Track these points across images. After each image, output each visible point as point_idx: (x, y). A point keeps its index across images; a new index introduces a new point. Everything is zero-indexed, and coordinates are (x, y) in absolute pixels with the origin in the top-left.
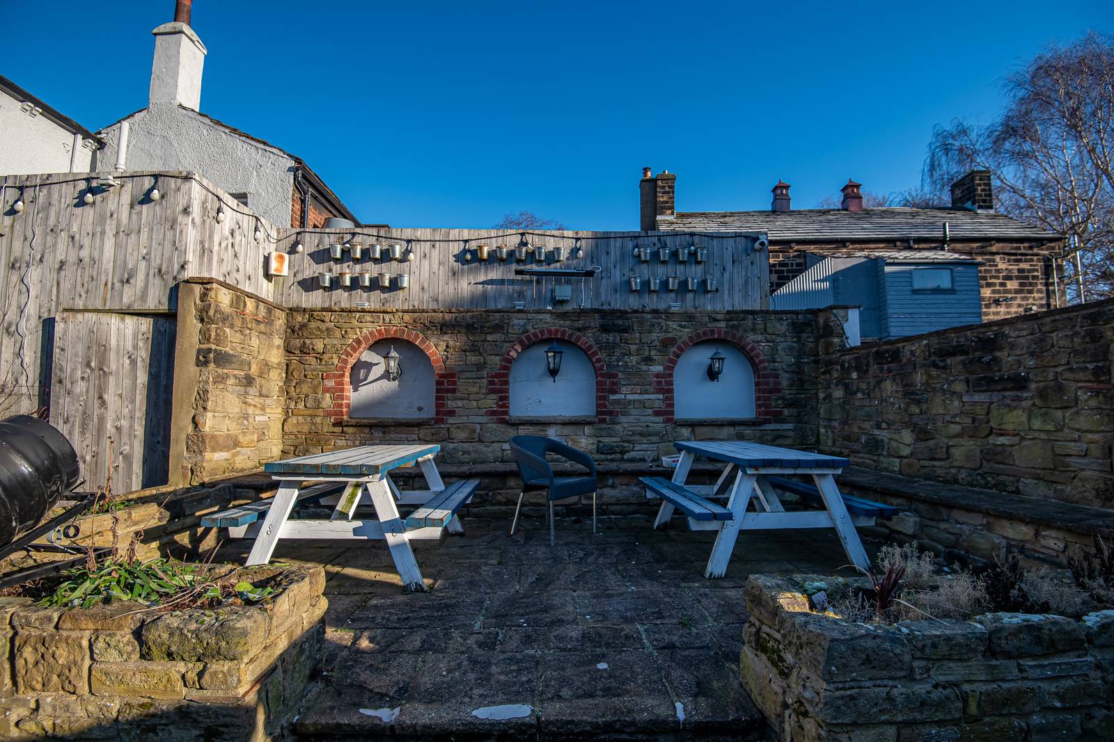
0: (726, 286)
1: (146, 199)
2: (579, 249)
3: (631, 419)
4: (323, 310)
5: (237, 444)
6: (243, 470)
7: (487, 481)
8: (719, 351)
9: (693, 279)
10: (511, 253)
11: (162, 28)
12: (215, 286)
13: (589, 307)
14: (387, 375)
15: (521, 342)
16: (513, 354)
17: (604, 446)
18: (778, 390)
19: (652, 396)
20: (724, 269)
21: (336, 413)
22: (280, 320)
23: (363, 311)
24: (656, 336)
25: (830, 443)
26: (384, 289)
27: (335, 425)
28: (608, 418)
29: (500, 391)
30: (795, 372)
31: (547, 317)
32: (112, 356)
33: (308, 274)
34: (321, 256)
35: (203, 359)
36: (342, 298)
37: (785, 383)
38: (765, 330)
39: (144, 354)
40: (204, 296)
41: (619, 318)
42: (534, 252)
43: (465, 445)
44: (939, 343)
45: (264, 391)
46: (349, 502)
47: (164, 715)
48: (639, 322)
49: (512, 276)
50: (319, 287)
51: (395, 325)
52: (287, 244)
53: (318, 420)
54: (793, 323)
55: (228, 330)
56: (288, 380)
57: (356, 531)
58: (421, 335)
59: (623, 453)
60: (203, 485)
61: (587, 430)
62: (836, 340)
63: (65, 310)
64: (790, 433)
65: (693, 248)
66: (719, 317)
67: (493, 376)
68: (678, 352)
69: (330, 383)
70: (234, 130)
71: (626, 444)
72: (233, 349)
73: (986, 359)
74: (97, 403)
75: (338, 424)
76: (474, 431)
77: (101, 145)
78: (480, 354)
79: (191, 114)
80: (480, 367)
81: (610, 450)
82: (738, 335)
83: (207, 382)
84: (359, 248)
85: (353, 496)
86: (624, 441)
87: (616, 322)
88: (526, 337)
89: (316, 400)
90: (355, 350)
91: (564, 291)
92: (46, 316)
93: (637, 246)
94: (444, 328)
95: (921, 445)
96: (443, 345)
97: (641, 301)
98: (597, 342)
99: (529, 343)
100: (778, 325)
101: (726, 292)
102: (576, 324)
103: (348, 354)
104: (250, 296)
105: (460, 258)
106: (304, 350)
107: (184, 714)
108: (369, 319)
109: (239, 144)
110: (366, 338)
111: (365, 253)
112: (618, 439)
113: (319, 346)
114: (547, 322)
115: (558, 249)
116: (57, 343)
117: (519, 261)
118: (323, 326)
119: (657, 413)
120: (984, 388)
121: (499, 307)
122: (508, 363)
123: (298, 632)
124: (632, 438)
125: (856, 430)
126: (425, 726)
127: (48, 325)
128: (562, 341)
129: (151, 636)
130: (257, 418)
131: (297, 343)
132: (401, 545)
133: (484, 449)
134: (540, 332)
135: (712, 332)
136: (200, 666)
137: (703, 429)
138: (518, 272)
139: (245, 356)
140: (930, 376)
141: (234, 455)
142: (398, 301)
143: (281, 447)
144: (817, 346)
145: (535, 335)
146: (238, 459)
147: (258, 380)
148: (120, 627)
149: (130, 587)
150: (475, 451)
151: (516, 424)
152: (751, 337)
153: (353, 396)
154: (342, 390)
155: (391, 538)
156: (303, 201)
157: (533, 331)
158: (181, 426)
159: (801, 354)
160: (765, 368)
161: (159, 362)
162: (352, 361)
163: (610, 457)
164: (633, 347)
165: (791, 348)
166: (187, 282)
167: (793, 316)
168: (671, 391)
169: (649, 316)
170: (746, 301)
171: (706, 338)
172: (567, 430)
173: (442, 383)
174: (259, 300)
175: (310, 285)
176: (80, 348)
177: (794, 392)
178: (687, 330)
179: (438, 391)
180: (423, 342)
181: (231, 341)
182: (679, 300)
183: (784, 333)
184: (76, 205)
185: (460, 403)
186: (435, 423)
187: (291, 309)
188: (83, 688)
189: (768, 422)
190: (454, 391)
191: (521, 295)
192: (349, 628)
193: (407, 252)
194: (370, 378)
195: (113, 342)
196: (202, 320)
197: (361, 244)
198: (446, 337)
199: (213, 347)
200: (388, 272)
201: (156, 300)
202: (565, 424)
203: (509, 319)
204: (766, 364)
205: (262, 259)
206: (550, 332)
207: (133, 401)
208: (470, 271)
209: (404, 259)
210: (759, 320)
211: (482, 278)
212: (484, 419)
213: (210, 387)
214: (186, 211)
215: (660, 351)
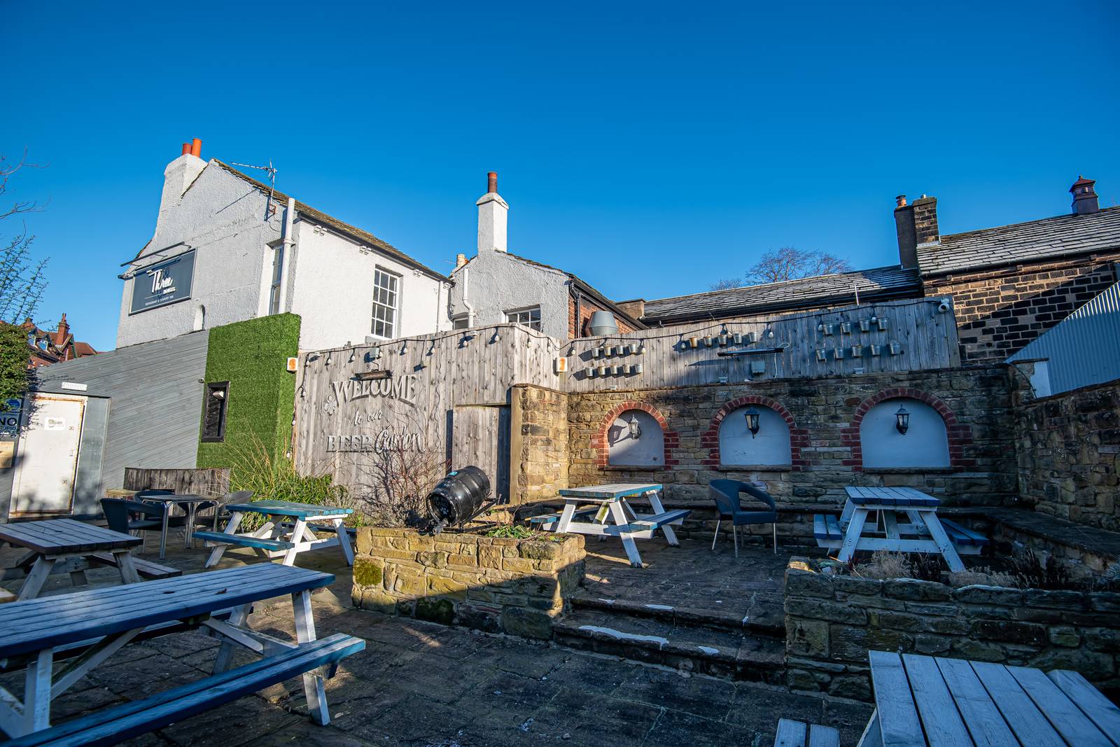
0: (911, 348)
1: (493, 341)
2: (770, 331)
3: (823, 468)
4: (589, 392)
5: (543, 481)
6: (547, 497)
7: (701, 512)
8: (904, 407)
9: (875, 346)
10: (715, 341)
11: (481, 200)
12: (529, 388)
13: (782, 377)
14: (630, 435)
15: (725, 408)
16: (720, 417)
17: (799, 490)
18: (970, 441)
19: (840, 449)
20: (908, 333)
21: (600, 462)
22: (564, 401)
23: (614, 392)
24: (841, 397)
25: (1025, 491)
26: (627, 375)
27: (599, 470)
28: (801, 467)
29: (711, 446)
30: (987, 424)
31: (745, 388)
32: (480, 430)
33: (578, 369)
34: (587, 356)
35: (525, 430)
36: (599, 382)
37: (976, 435)
38: (951, 386)
39: (495, 429)
40: (524, 394)
41: (806, 384)
42: (732, 337)
43: (688, 486)
44: (1080, 400)
45: (557, 448)
46: (602, 515)
47: (526, 578)
48: (824, 387)
49: (716, 357)
50: (586, 377)
51: (635, 399)
52: (566, 350)
53: (589, 466)
54: (981, 378)
55: (536, 412)
56: (570, 440)
57: (605, 530)
58: (652, 406)
59: (816, 496)
60: (527, 504)
61: (783, 476)
62: (1022, 393)
63: (457, 406)
64: (986, 481)
65: (874, 318)
66: (901, 377)
67: (705, 435)
68: (863, 410)
69: (595, 442)
70: (529, 262)
71: (818, 489)
72: (540, 423)
73: (1106, 416)
74: (474, 456)
75: (601, 469)
76: (692, 476)
77: (453, 284)
78: (695, 419)
79: (502, 255)
80: (695, 428)
81: (805, 493)
82: (922, 392)
83: (527, 444)
84: (609, 349)
85: (604, 512)
86: (816, 486)
87: (803, 388)
88: (729, 404)
89: (587, 453)
90: (610, 419)
91: (759, 366)
92: (448, 409)
93: (821, 323)
94: (667, 400)
95: (1080, 492)
96: (667, 413)
97: (829, 368)
98: (787, 404)
99: (732, 409)
100: (964, 381)
101: (912, 354)
102: (769, 392)
103: (606, 422)
104: (547, 389)
105: (677, 348)
106: (579, 420)
107: (533, 579)
108: (617, 397)
109: (533, 270)
110: (616, 410)
111: (614, 351)
112: (811, 485)
113: (588, 417)
114: (745, 391)
115: (751, 334)
116: (455, 424)
117: (722, 346)
118: (590, 404)
119: (846, 463)
120: (1108, 441)
121: (709, 381)
122: (716, 425)
123: (573, 560)
124: (823, 484)
125: (1041, 478)
126: (624, 606)
127: (450, 414)
128: (757, 406)
129: (524, 548)
130: (554, 465)
131: (574, 415)
132: (629, 540)
133: (701, 489)
134: (740, 399)
135: (896, 391)
136: (539, 561)
137: (892, 477)
138: (720, 355)
139: (546, 427)
140: (1079, 429)
141: (543, 488)
142: (636, 383)
143: (568, 484)
144: (1010, 398)
145: (736, 402)
146: (545, 490)
147: (553, 441)
148: (512, 545)
149: (513, 534)
150: (695, 491)
151: (726, 471)
152: (935, 394)
153: (610, 450)
154: (603, 446)
155: (623, 535)
156: (576, 304)
157: (734, 399)
158: (515, 471)
159: (992, 406)
160: (954, 421)
161: (503, 432)
162: (608, 426)
163: (804, 499)
164: (820, 408)
165: (980, 402)
166: (515, 386)
167: (980, 371)
168: (859, 444)
169: (834, 381)
170: (933, 360)
171: (890, 397)
172: (766, 476)
173: (668, 441)
174: (551, 391)
175: (581, 375)
176: (465, 427)
177: (988, 442)
178: (871, 391)
179: (666, 446)
180: (653, 411)
181: (539, 419)
182: (865, 364)
183: (972, 388)
184: (459, 348)
185: (682, 455)
186: (665, 470)
187: (570, 394)
188: (500, 567)
189: (961, 470)
190: (677, 446)
191: (725, 371)
192: (599, 576)
193: (641, 347)
194: (621, 438)
195: (480, 423)
196: (524, 408)
197: (611, 345)
198: (669, 407)
199: (530, 423)
200: (628, 362)
201: (500, 398)
202: (763, 471)
203: (715, 391)
204: (954, 418)
205: (552, 363)
206: (747, 399)
207: (491, 456)
208: (686, 355)
209: (639, 353)
210: (944, 377)
211: (694, 361)
212: (700, 467)
213: (529, 447)
214: (513, 346)
215: (845, 410)
